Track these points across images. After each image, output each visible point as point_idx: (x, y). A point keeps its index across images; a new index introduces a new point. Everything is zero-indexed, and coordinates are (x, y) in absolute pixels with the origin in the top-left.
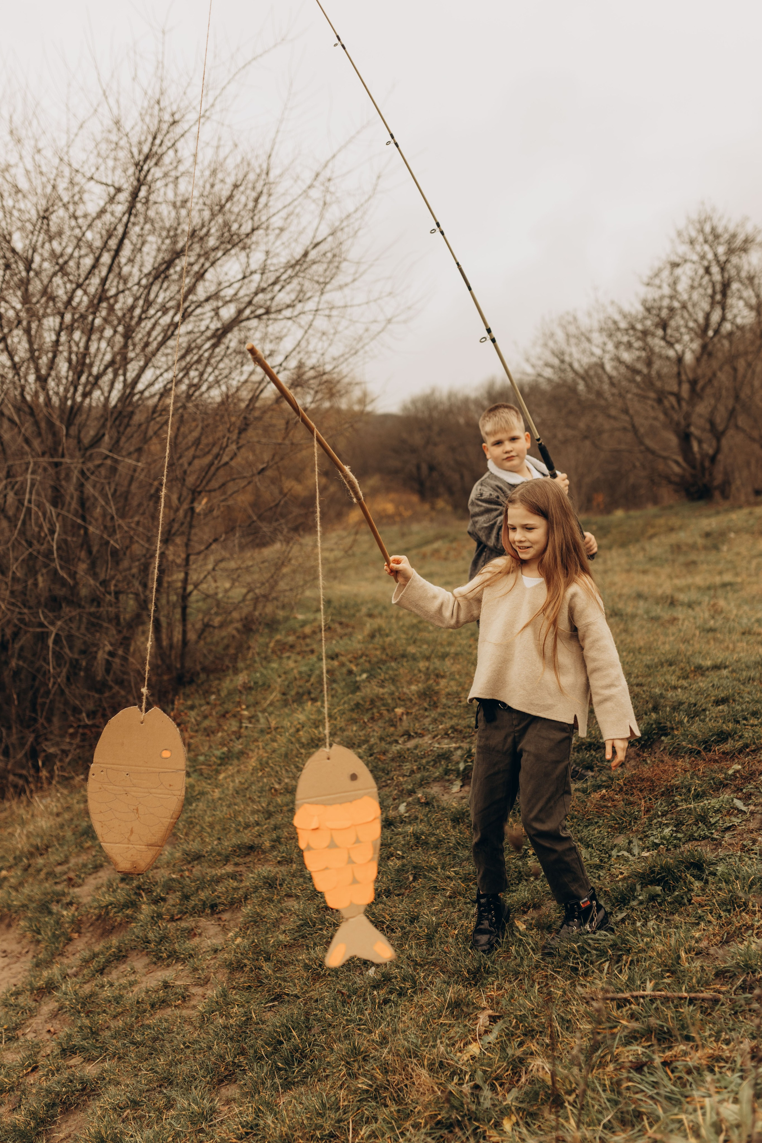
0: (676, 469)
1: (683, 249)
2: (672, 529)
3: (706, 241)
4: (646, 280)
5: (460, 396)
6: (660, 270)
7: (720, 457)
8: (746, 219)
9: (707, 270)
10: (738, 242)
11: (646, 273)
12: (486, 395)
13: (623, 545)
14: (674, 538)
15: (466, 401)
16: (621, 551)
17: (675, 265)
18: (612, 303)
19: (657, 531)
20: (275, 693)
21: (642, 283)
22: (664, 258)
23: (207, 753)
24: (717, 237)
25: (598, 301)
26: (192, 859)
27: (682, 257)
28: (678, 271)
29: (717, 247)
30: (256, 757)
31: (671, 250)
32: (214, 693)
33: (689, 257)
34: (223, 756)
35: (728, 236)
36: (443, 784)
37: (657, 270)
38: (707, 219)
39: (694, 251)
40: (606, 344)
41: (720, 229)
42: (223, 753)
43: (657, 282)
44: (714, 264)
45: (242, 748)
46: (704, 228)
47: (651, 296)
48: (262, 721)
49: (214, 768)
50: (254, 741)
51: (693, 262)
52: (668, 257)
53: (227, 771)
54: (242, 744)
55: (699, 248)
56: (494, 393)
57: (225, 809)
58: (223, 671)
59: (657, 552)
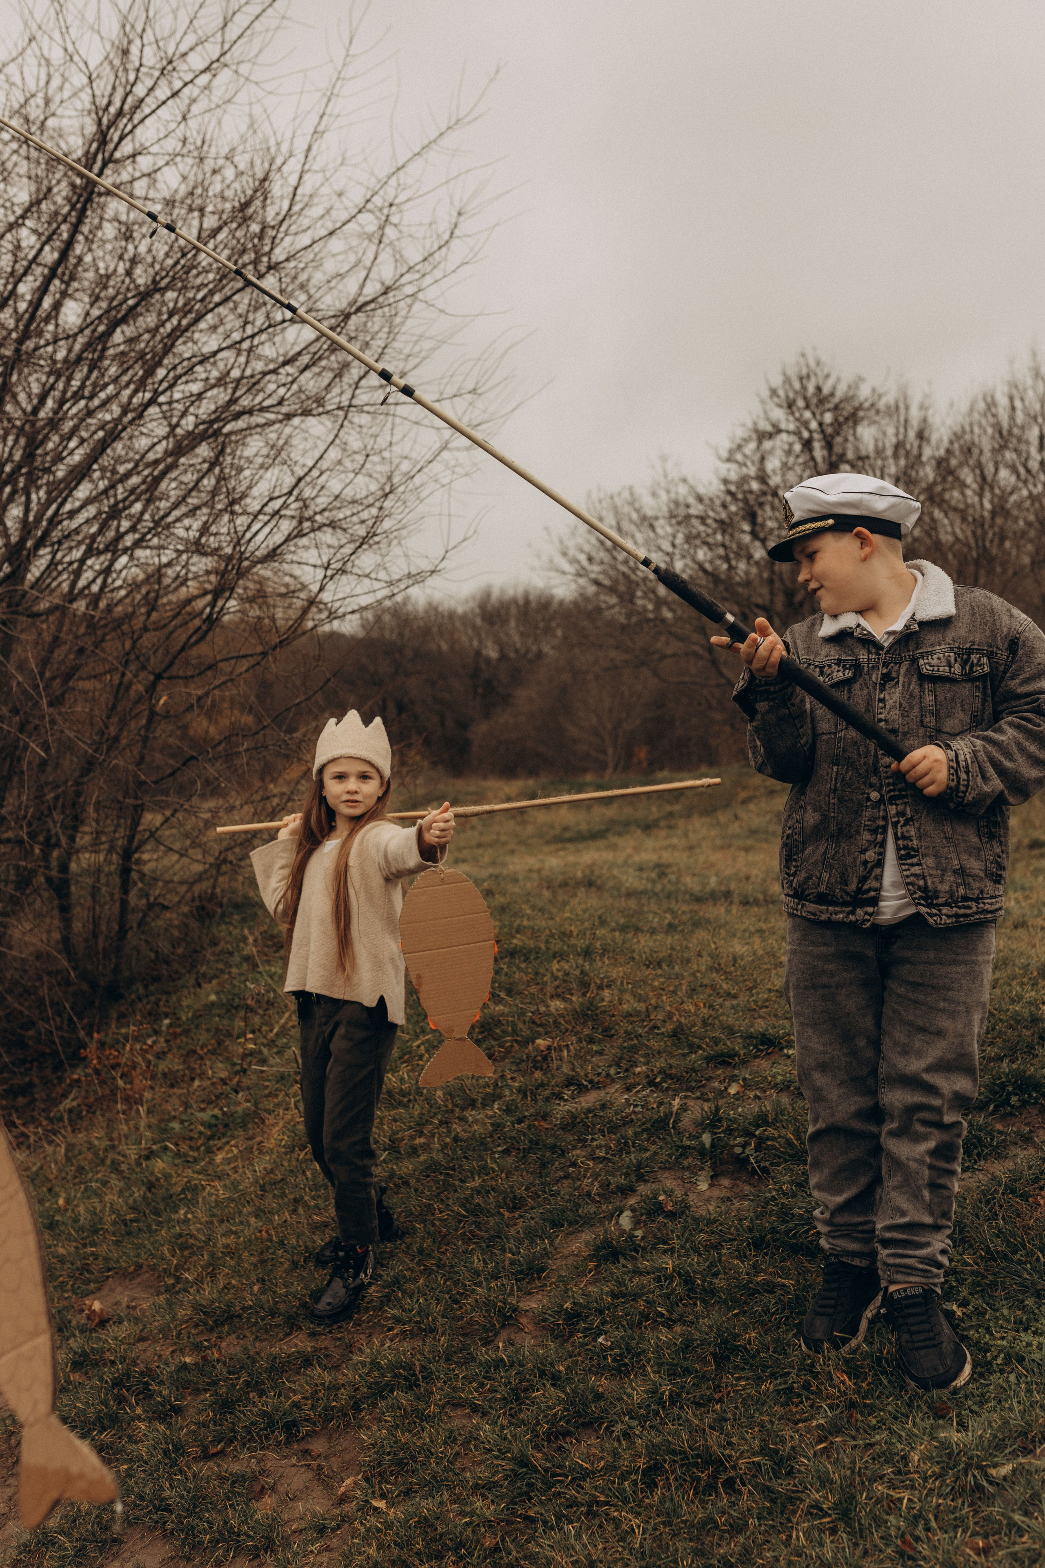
1: (779, 414)
3: (807, 407)
4: (725, 454)
5: (444, 607)
6: (746, 440)
8: (861, 379)
9: (807, 445)
10: (848, 409)
11: (725, 446)
12: (477, 610)
15: (452, 615)
17: (762, 436)
18: (684, 480)
19: (751, 793)
20: (287, 1015)
21: (719, 458)
22: (750, 425)
23: (184, 1117)
24: (822, 401)
25: (666, 476)
26: (215, 1322)
27: (774, 426)
28: (767, 445)
29: (822, 414)
30: (281, 1124)
31: (762, 415)
32: (166, 1016)
33: (783, 426)
34: (213, 1122)
35: (836, 400)
36: (679, 1174)
37: (738, 441)
38: (808, 376)
39: (791, 418)
40: (674, 536)
41: (826, 390)
42: (215, 1117)
43: (739, 457)
44: (816, 436)
45: (248, 1109)
46: (804, 388)
47: (734, 476)
48: (272, 1061)
49: (200, 1142)
50: (269, 1095)
51: (788, 432)
52: (755, 423)
53: (227, 1148)
54: (247, 1101)
55: (797, 415)
56: (489, 608)
57: (252, 1220)
58: (174, 980)
59: (757, 822)
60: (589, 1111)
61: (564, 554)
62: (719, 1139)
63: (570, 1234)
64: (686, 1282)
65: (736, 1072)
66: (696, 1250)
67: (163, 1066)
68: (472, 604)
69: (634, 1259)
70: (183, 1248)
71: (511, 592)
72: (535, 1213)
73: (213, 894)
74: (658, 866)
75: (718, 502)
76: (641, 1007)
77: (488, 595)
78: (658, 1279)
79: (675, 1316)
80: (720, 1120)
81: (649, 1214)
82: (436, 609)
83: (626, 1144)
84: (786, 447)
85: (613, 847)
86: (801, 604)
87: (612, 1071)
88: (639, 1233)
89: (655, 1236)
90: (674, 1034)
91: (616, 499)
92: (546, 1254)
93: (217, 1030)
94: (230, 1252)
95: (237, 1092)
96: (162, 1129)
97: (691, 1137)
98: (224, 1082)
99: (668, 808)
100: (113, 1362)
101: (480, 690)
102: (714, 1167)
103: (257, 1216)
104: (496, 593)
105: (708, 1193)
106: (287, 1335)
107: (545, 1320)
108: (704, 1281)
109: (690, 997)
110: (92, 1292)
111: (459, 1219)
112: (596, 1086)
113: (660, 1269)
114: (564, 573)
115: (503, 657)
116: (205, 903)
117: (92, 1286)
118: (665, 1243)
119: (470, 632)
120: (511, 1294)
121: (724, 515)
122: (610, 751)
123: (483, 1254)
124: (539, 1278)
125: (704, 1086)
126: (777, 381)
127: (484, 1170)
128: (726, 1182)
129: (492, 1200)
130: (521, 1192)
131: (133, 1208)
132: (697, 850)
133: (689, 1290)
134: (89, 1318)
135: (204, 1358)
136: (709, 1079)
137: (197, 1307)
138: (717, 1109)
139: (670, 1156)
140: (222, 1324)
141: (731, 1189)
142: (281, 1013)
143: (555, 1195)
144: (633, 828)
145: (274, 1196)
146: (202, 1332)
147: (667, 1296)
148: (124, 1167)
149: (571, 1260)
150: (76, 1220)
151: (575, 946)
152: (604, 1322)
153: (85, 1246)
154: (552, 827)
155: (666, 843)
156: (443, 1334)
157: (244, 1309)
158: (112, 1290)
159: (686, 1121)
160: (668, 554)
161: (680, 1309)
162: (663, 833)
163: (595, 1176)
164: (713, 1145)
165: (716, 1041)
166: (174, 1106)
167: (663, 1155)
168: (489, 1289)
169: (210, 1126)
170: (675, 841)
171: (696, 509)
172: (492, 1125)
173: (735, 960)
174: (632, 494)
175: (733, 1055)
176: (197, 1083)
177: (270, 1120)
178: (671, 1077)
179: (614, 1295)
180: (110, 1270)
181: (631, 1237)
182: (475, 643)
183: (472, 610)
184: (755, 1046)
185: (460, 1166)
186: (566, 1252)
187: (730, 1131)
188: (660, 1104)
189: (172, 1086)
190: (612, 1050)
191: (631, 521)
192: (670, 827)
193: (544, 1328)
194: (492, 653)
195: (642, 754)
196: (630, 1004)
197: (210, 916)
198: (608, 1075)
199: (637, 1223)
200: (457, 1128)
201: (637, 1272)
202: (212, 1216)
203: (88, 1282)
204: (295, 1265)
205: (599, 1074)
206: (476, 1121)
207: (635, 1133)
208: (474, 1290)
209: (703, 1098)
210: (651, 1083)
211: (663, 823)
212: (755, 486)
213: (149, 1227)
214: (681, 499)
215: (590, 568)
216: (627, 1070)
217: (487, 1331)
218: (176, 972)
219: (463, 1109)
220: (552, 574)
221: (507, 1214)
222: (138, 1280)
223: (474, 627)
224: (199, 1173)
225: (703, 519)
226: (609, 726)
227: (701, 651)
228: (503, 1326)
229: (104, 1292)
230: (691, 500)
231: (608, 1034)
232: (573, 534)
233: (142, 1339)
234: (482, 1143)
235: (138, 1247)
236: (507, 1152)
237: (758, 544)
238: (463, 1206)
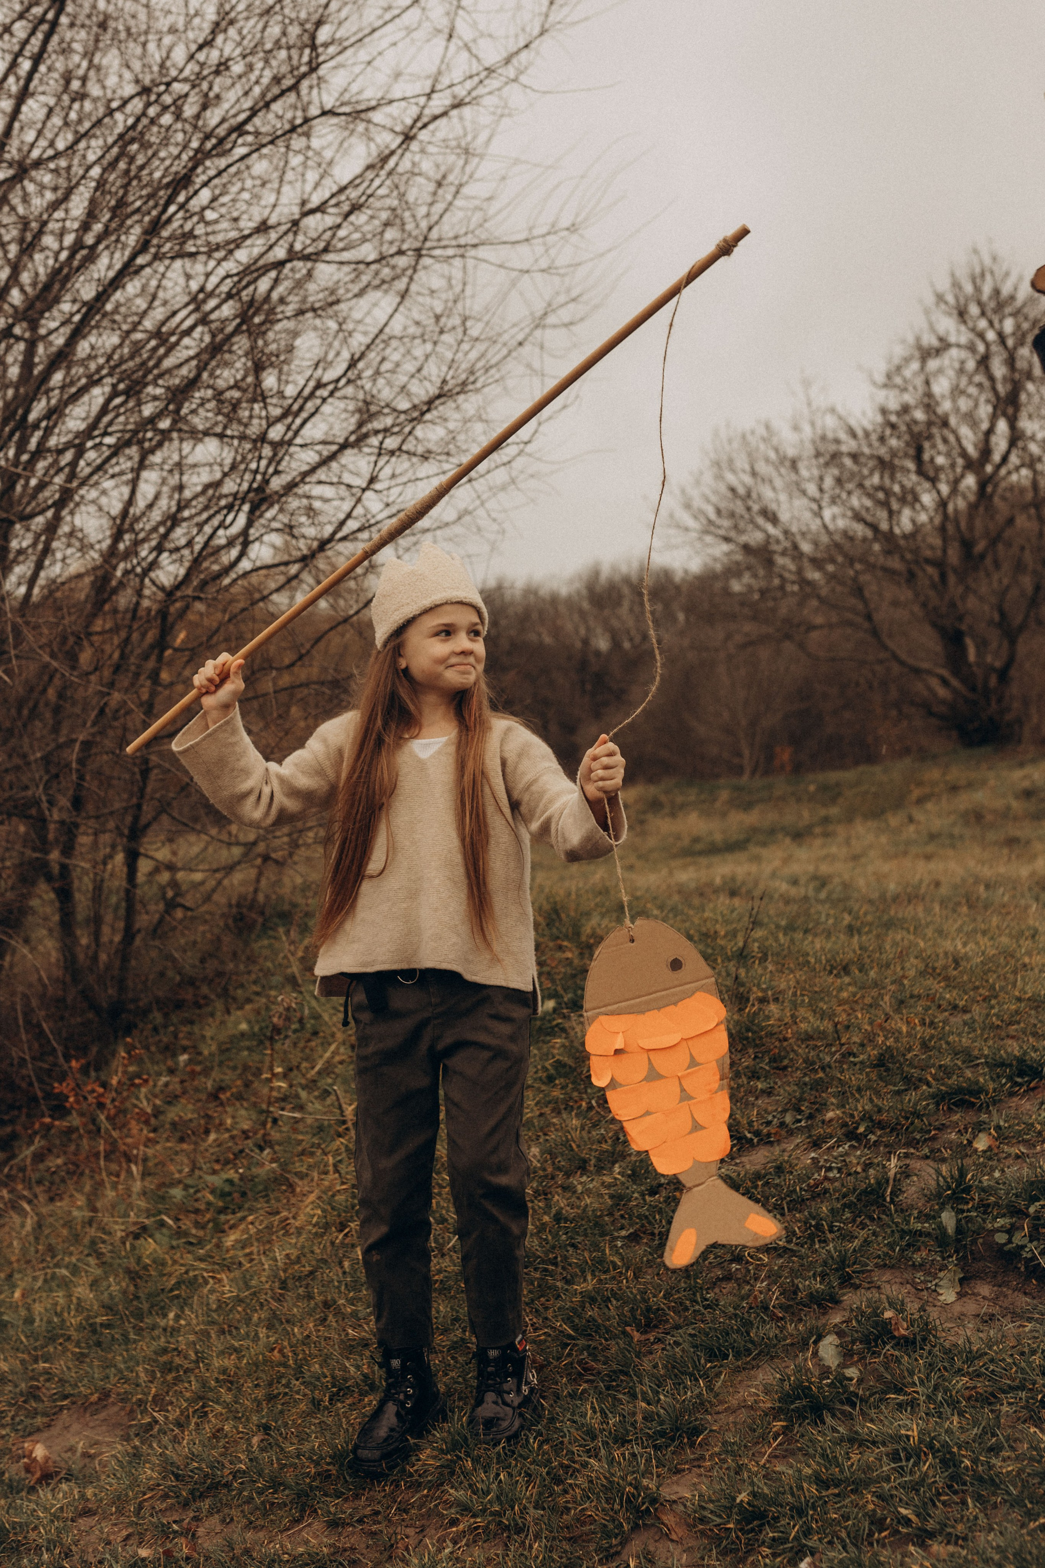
0: (942, 692)
1: (948, 325)
2: (954, 789)
3: (983, 314)
4: (880, 379)
5: (544, 592)
6: (907, 360)
7: (1013, 673)
9: (984, 362)
11: (880, 370)
12: (584, 592)
13: (876, 813)
14: (965, 801)
15: (554, 599)
16: (872, 824)
17: (926, 354)
18: (833, 410)
19: (927, 790)
20: (333, 1047)
21: (874, 383)
22: (911, 339)
23: (189, 1181)
24: (1000, 306)
25: (809, 404)
26: (192, 1492)
27: (941, 339)
28: (933, 364)
29: (1001, 321)
30: (317, 1192)
31: (925, 326)
32: (185, 1050)
33: (952, 339)
34: (227, 1189)
35: (1019, 302)
36: (907, 1276)
37: (896, 361)
38: (983, 275)
39: (963, 328)
40: (821, 478)
41: (1006, 290)
42: (230, 1181)
43: (898, 380)
44: (994, 348)
45: (273, 1171)
46: (978, 289)
47: (893, 405)
48: (310, 1107)
49: (208, 1216)
50: (303, 1153)
51: (958, 346)
52: (918, 339)
53: (242, 1226)
54: (273, 1161)
55: (970, 324)
56: (598, 589)
57: (262, 1332)
58: (200, 1007)
59: (938, 824)
60: (758, 1176)
61: (688, 506)
62: (969, 1220)
63: (737, 1370)
64: (945, 1463)
65: (984, 1117)
66: (953, 1404)
67: (172, 1114)
68: (577, 585)
69: (850, 1417)
70: (168, 1368)
71: (624, 569)
72: (680, 1335)
73: (254, 900)
74: (815, 877)
75: (874, 437)
76: (826, 1025)
77: (596, 573)
78: (895, 1457)
79: (931, 1525)
80: (968, 1190)
81: (866, 1340)
82: (536, 593)
83: (818, 1227)
84: (957, 365)
85: (757, 859)
86: (982, 557)
87: (788, 1118)
88: (852, 1372)
89: (880, 1378)
90: (881, 1063)
91: (749, 437)
92: (701, 1405)
93: (246, 1068)
94: (230, 1381)
95: (262, 1149)
96: (158, 1197)
97: (924, 1217)
98: (245, 1134)
99: (823, 812)
100: (38, 1548)
101: (588, 687)
102: (963, 1263)
103: (270, 1327)
104: (605, 572)
105: (958, 1308)
106: (298, 1521)
107: (702, 1520)
108: (975, 1461)
109: (898, 1010)
110: (39, 1430)
111: (563, 1340)
112: (766, 1140)
113: (897, 1438)
114: (687, 529)
115: (616, 644)
116: (244, 910)
117: (39, 1420)
118: (899, 1391)
119: (576, 617)
120: (647, 1473)
121: (883, 451)
122: (746, 752)
123: (600, 1400)
124: (692, 1445)
125: (934, 1139)
126: (944, 285)
127: (600, 1265)
128: (985, 1290)
129: (613, 1312)
130: (657, 1300)
131: (108, 1308)
132: (863, 860)
133: (952, 1478)
134: (28, 1469)
135: (168, 1553)
136: (942, 1128)
137: (169, 1468)
138: (962, 1173)
139: (891, 1246)
140: (202, 1496)
141: (995, 1300)
142: (326, 1044)
143: (712, 1306)
144: (780, 836)
145: (298, 1297)
146: (171, 1508)
147: (915, 1487)
148: (104, 1248)
149: (743, 1415)
150: (29, 1321)
151: (723, 948)
152: (807, 1532)
153: (36, 1360)
154: (678, 837)
155: (824, 852)
156: (537, 1537)
157: (235, 1474)
158: (67, 1428)
159: (911, 1192)
160: (814, 500)
161: (938, 1512)
162: (818, 842)
163: (775, 1277)
164: (959, 1230)
165: (947, 1071)
166: (180, 1168)
167: (879, 1247)
168: (611, 1461)
169: (223, 1195)
170: (834, 850)
171: (849, 445)
172: (612, 1197)
173: (957, 962)
174: (768, 427)
175: (977, 1091)
176: (212, 1136)
177: (301, 1186)
178: (881, 1125)
179: (822, 1483)
180: (66, 1397)
181: (842, 1379)
182: (583, 631)
183: (578, 593)
184: (1010, 1078)
185: (565, 1258)
186: (734, 1402)
187: (984, 1208)
188: (867, 1166)
189: (182, 1140)
190: (786, 1089)
191: (767, 460)
192: (826, 835)
193: (703, 1533)
194: (603, 644)
195: (785, 755)
196: (808, 1022)
197: (251, 927)
198: (782, 1124)
199: (847, 1354)
200: (559, 1200)
201: (855, 1440)
202: (213, 1323)
203: (35, 1413)
204: (316, 1404)
205: (769, 1123)
206: (588, 1192)
207: (832, 1211)
208: (585, 1465)
209: (934, 1156)
210: (851, 1135)
211: (817, 830)
212: (919, 415)
213: (125, 1336)
214: (830, 435)
215: (719, 522)
216: (811, 1117)
217: (608, 1535)
218: (205, 997)
219: (568, 1175)
220: (672, 531)
221: (636, 1336)
222: (103, 1415)
223: (582, 613)
224: (201, 1260)
225: (855, 457)
226: (744, 722)
227: (859, 620)
228: (636, 1528)
229: (54, 1431)
230: (843, 436)
231: (779, 1066)
232: (698, 482)
233: (87, 1512)
234: (596, 1224)
235: (108, 1365)
236: (634, 1238)
237: (927, 485)
238: (568, 1320)
